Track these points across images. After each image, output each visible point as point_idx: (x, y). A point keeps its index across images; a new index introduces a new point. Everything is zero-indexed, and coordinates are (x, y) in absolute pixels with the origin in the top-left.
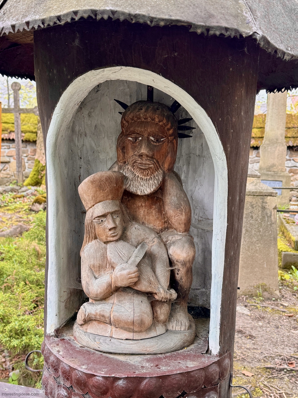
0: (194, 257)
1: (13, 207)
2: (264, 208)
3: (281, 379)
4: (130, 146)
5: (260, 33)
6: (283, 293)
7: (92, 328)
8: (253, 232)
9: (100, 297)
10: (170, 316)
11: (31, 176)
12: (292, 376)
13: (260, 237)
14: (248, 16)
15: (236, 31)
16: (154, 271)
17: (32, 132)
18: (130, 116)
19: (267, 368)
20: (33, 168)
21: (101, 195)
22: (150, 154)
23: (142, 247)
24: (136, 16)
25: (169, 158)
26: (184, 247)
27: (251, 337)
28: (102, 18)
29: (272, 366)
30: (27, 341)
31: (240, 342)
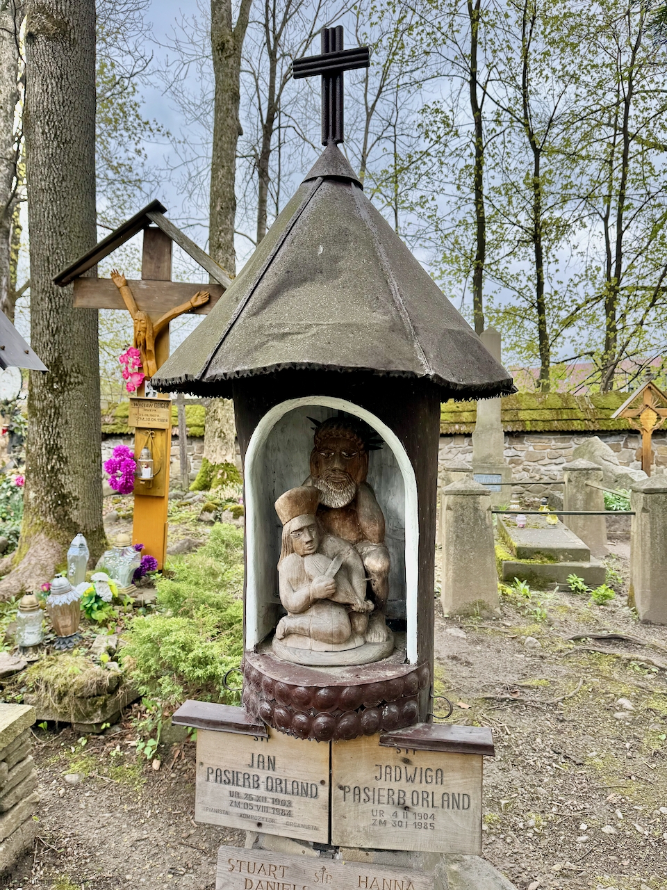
0: (389, 567)
1: (178, 517)
2: (476, 509)
3: (503, 710)
4: (323, 461)
5: (432, 373)
6: (505, 610)
7: (292, 642)
8: (466, 538)
9: (299, 610)
10: (368, 629)
11: (197, 478)
12: (516, 707)
13: (473, 544)
14: (422, 359)
15: (412, 373)
16: (351, 582)
17: (199, 426)
18: (323, 434)
19: (487, 698)
20: (201, 468)
21: (297, 509)
22: (343, 468)
23: (339, 558)
24: (329, 366)
25: (361, 472)
26: (379, 557)
27: (468, 664)
28: (301, 369)
29: (492, 696)
30: (213, 670)
31: (455, 669)
